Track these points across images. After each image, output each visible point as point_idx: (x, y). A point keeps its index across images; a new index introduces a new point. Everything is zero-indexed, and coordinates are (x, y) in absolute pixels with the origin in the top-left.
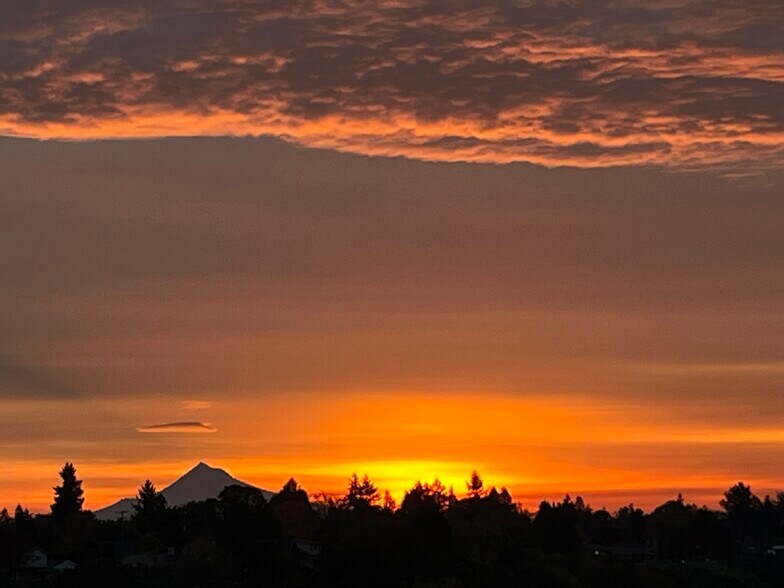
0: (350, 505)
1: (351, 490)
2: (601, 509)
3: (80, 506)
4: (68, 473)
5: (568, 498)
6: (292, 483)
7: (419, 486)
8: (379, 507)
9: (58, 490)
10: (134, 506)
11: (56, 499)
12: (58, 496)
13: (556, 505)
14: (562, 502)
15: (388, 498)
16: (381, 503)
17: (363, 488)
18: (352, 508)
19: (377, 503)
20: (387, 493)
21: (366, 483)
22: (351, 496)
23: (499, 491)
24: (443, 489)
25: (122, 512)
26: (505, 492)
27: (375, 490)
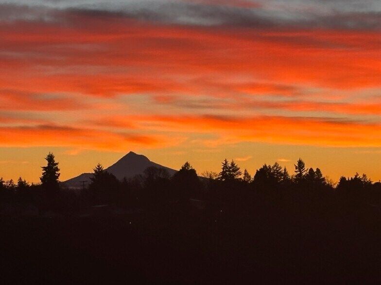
0: (222, 178)
1: (223, 169)
2: (378, 181)
3: (57, 177)
4: (50, 158)
5: (357, 175)
6: (187, 164)
7: (265, 166)
8: (241, 179)
9: (45, 168)
10: (90, 178)
11: (43, 174)
12: (44, 171)
13: (350, 179)
14: (353, 177)
15: (246, 174)
16: (242, 176)
17: (230, 168)
18: (224, 180)
19: (239, 177)
20: (246, 171)
21: (233, 164)
22: (223, 173)
23: (315, 170)
24: (280, 168)
25: (84, 182)
26: (318, 170)
27: (238, 169)
